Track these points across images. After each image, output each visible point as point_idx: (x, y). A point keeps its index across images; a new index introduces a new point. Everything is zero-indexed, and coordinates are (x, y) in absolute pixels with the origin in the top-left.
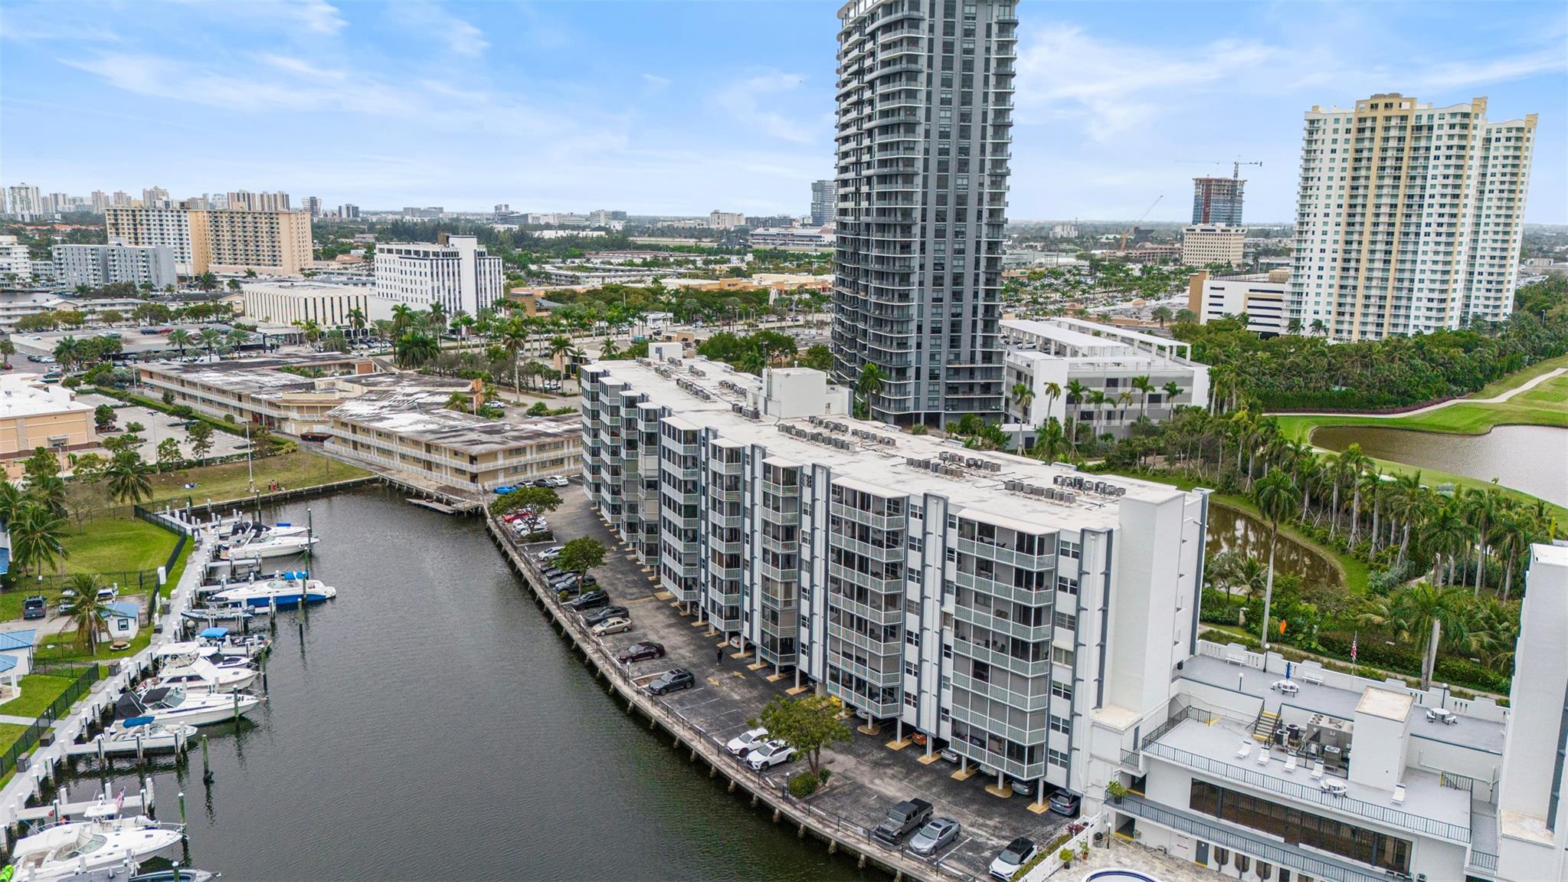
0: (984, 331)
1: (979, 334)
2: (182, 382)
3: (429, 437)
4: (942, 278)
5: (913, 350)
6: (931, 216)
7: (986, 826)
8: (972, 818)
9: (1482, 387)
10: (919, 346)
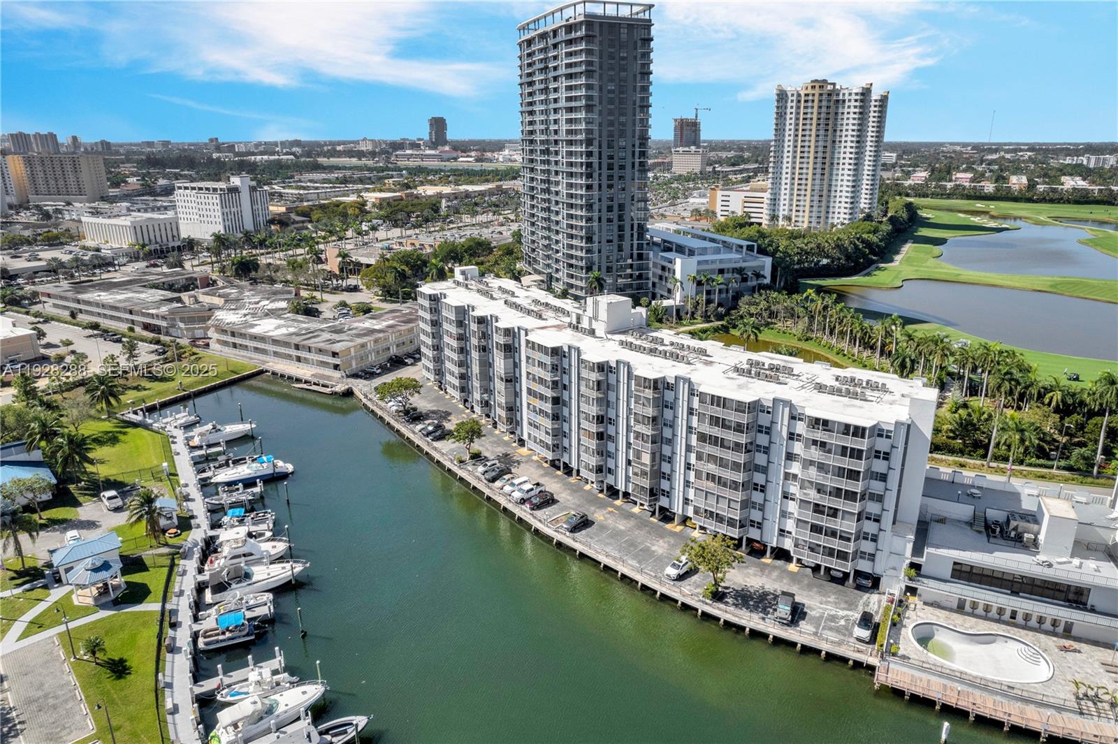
0: (638, 240)
1: (635, 242)
2: (78, 302)
3: (296, 340)
4: (612, 207)
5: (596, 254)
6: (604, 166)
7: (830, 602)
8: (818, 598)
10: (600, 252)
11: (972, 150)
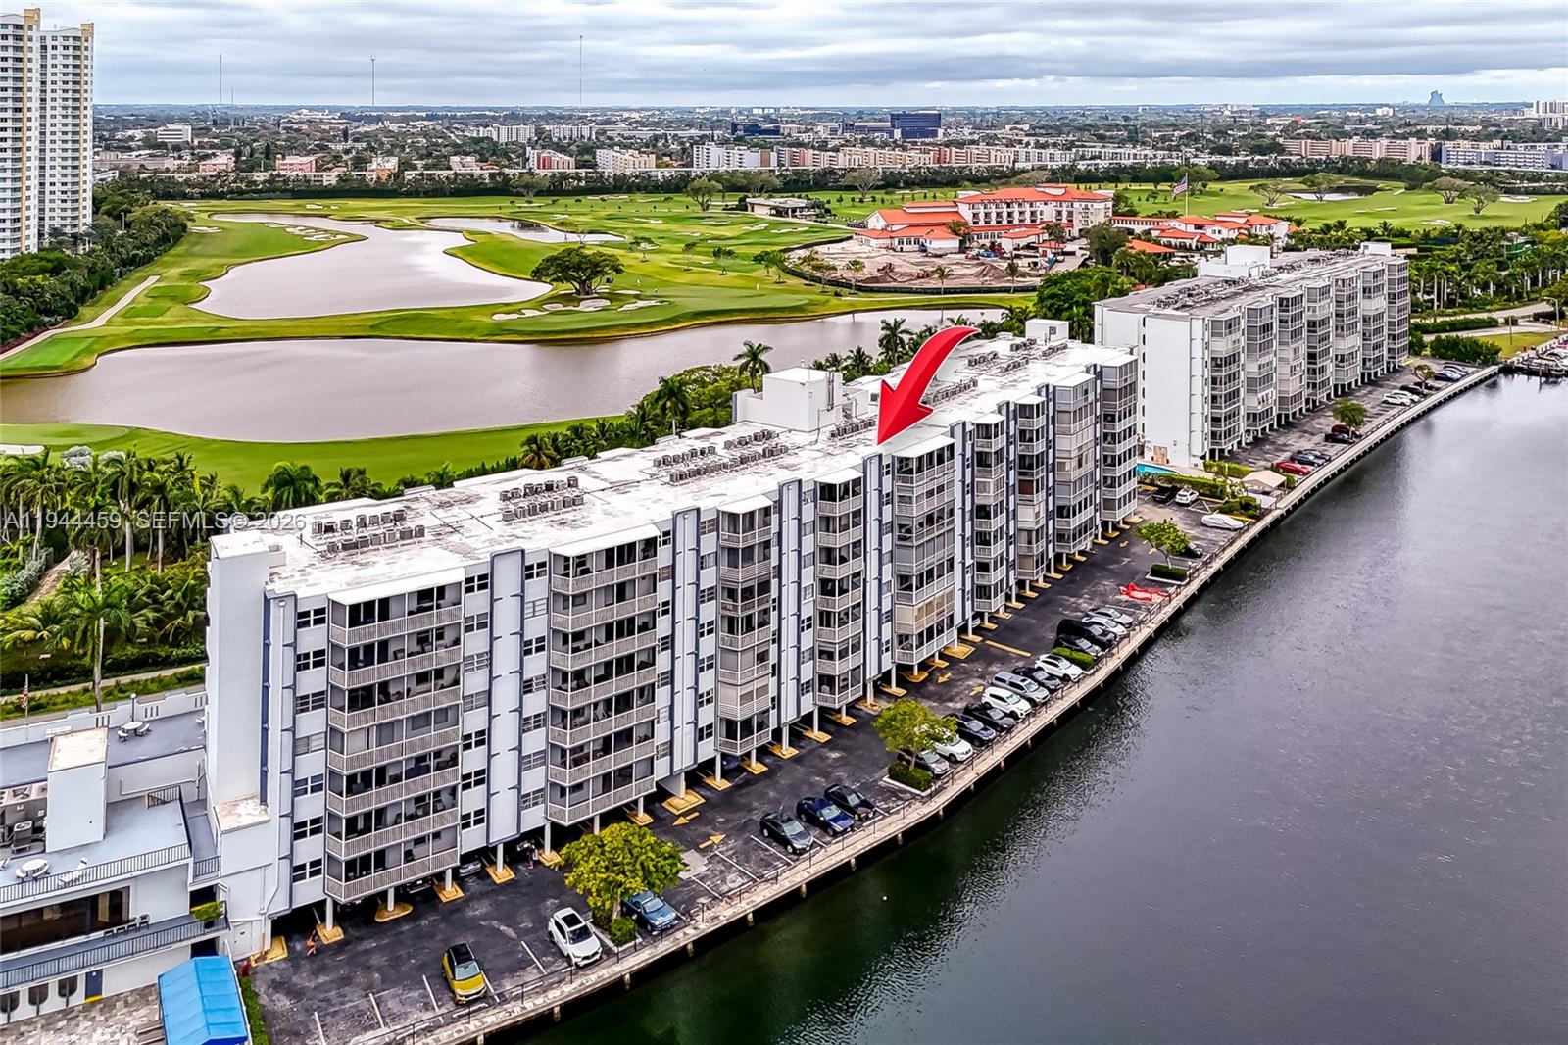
9: (77, 311)
11: (340, 118)
